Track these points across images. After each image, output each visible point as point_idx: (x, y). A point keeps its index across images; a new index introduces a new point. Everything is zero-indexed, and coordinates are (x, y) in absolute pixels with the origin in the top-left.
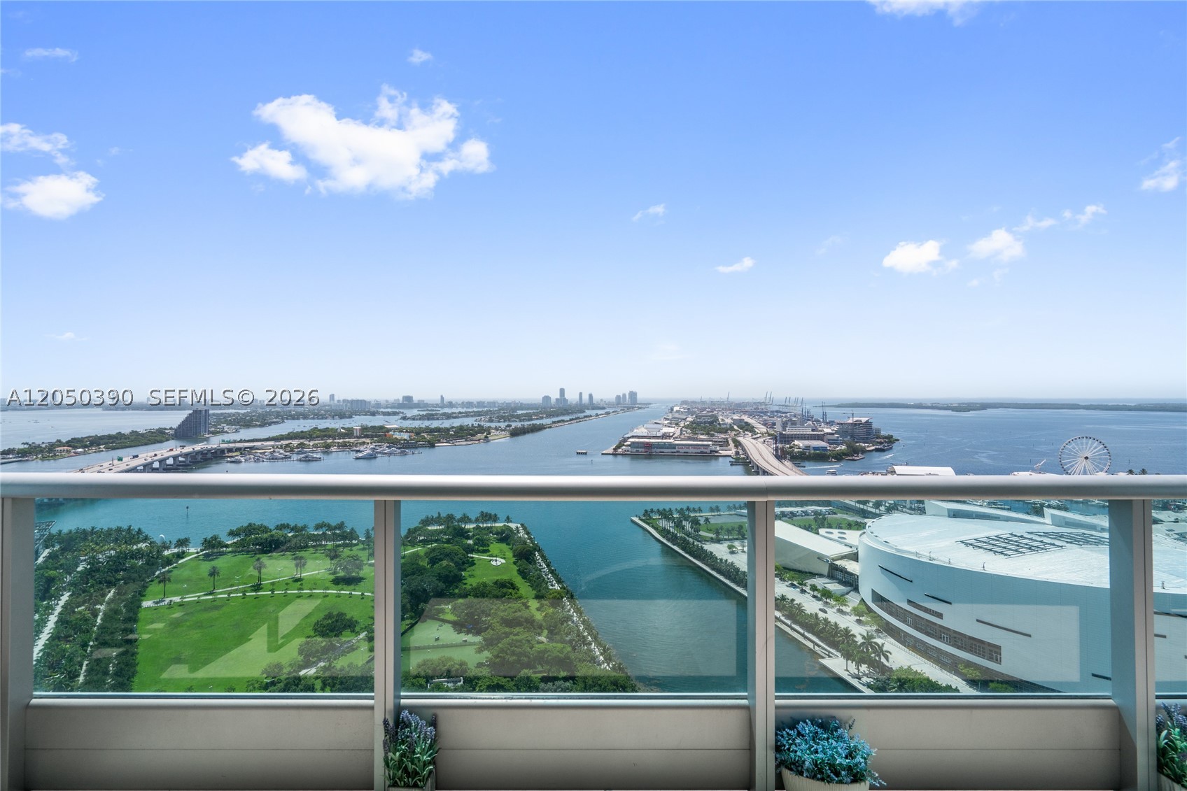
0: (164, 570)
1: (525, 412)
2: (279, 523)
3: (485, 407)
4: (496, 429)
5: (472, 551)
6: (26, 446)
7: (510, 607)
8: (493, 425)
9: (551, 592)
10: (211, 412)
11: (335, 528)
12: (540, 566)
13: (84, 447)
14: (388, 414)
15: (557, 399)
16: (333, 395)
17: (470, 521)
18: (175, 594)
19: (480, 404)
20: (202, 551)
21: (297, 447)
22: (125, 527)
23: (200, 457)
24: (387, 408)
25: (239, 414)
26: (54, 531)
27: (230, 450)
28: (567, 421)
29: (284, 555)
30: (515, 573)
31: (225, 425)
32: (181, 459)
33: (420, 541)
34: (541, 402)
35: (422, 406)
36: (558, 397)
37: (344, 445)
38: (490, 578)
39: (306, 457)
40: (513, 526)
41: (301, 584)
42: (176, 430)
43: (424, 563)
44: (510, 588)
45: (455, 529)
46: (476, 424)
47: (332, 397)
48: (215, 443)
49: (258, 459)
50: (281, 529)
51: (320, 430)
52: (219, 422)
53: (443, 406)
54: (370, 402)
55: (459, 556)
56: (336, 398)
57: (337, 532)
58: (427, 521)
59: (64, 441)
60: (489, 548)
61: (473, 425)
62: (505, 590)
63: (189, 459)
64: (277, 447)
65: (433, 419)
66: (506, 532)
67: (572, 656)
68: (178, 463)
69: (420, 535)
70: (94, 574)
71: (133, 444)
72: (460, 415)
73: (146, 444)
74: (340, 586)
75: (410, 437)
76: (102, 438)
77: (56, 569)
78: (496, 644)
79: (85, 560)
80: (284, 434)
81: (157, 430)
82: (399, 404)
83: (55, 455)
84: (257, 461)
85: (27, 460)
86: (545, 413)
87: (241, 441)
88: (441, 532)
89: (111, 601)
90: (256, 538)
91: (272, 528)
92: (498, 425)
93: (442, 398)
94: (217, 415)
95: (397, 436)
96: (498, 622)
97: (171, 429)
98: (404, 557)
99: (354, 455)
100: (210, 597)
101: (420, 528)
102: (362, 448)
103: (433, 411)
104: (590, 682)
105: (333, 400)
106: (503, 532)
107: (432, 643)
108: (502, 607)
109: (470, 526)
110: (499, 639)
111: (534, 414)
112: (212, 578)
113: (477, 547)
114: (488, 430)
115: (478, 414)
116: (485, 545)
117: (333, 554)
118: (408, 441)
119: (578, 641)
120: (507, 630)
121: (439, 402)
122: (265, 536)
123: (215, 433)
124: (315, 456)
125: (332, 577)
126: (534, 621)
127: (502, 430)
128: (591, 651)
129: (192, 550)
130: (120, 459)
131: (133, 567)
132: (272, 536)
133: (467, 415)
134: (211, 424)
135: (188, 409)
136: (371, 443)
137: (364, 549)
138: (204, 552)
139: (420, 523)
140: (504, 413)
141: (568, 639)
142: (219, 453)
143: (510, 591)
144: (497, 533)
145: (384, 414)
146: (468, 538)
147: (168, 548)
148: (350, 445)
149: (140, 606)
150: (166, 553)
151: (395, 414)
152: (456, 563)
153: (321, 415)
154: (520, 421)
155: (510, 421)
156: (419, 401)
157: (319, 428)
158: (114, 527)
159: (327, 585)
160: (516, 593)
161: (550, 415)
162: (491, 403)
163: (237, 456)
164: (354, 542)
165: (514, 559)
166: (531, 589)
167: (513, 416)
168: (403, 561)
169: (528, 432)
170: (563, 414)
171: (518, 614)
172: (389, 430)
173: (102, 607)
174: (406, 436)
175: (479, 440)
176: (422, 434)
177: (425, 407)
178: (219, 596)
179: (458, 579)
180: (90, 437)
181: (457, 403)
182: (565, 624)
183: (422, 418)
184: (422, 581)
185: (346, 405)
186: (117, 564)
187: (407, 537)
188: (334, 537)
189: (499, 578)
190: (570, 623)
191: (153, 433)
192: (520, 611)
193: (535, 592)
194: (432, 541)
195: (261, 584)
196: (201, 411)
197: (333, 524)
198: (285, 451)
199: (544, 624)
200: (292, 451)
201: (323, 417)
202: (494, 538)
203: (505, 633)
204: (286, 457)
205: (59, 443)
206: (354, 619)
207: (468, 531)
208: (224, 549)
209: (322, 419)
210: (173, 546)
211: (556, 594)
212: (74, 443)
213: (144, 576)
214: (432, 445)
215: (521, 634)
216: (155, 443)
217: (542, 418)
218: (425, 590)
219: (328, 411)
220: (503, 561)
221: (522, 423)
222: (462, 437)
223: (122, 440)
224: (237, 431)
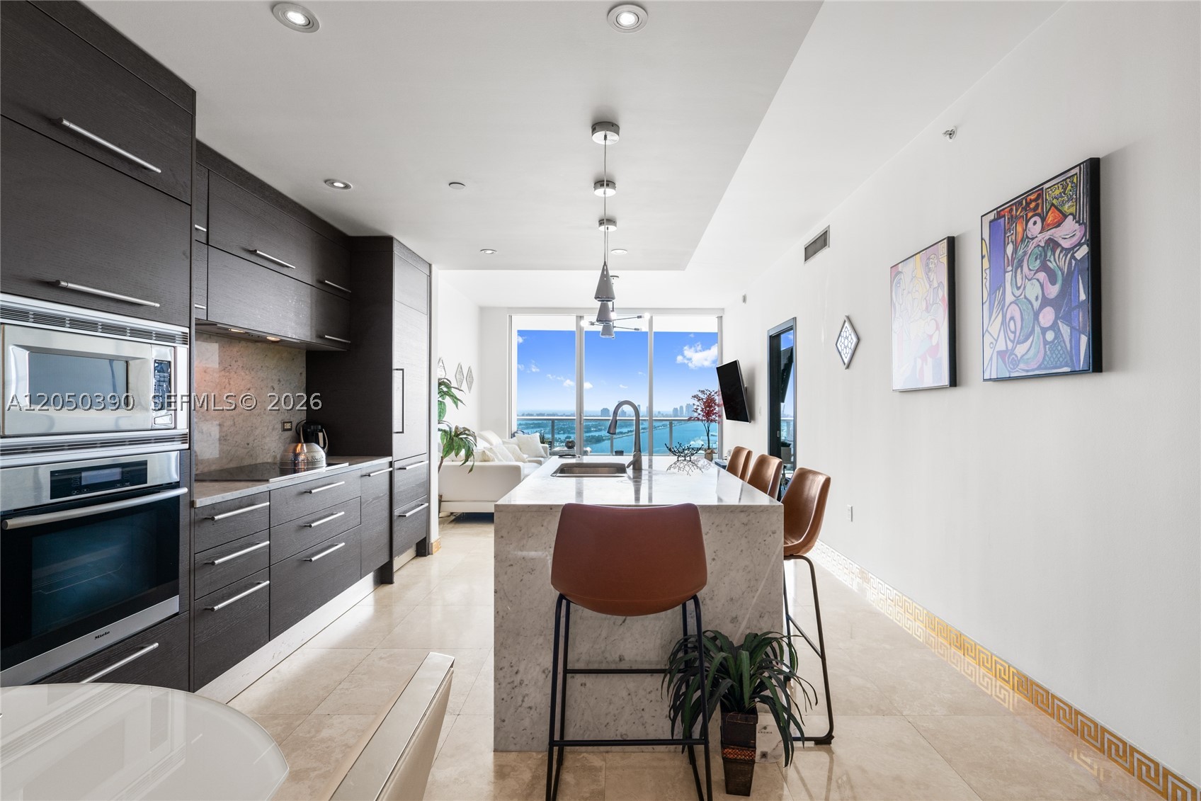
28: (625, 433)
111: (593, 426)
140: (564, 425)
155: (569, 432)
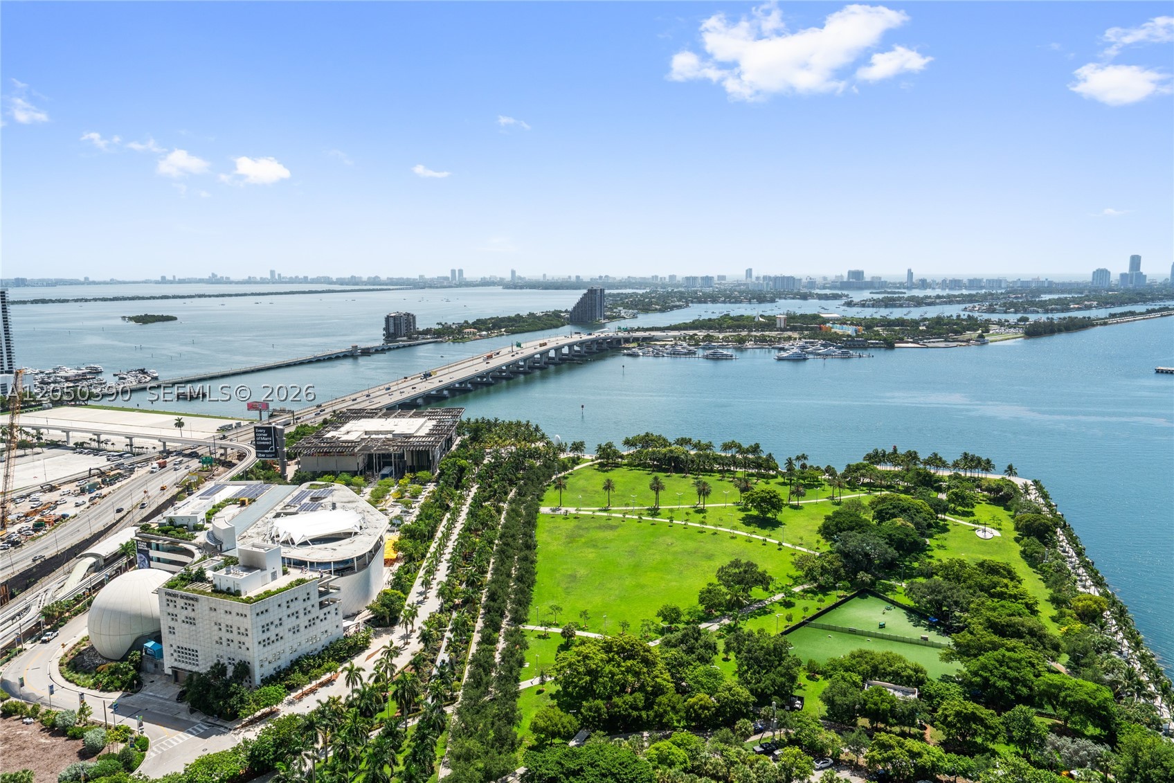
0: (560, 475)
1: (1056, 296)
2: (679, 437)
3: (982, 288)
4: (1000, 324)
5: (945, 510)
6: (440, 327)
7: (1003, 606)
8: (995, 317)
9: (1080, 596)
10: (607, 292)
11: (747, 451)
12: (1064, 551)
13: (488, 329)
14: (826, 297)
15: (1123, 276)
16: (751, 270)
17: (944, 465)
18: (572, 505)
19: (974, 283)
20: (597, 459)
21: (703, 340)
22: (524, 422)
23: (595, 347)
24: (824, 288)
25: (636, 294)
26: (464, 419)
27: (627, 340)
29: (684, 477)
30: (1018, 556)
31: (621, 308)
32: (576, 348)
33: (863, 484)
34: (1090, 280)
35: (877, 285)
36: (1126, 270)
37: (763, 340)
38: (974, 556)
39: (714, 354)
40: (1019, 481)
41: (704, 517)
42: (571, 313)
43: (868, 516)
44: (1005, 577)
45: (919, 474)
46: (964, 315)
47: (749, 272)
48: (610, 330)
49: (657, 353)
50: (681, 445)
51: (732, 318)
52: (615, 305)
53: (911, 286)
54: (800, 280)
55: (923, 515)
56: (754, 274)
57: (750, 456)
58: (876, 458)
59: (470, 322)
60: (974, 510)
61: (958, 316)
62: (996, 578)
63: (585, 349)
64: (680, 339)
65: (894, 306)
66: (1005, 490)
67: (1114, 708)
68: (573, 353)
69: (863, 475)
70: (497, 469)
71: (530, 328)
72: (938, 301)
73: (542, 329)
74: (751, 528)
75: (856, 331)
76: (503, 320)
77: (467, 458)
78: (975, 656)
79: (490, 453)
80: (688, 321)
81: (553, 313)
82: (842, 283)
83: (463, 337)
84: (657, 355)
85: (442, 342)
86: (1095, 298)
87: (638, 330)
88: (896, 475)
89: (512, 501)
90: (654, 453)
91: (671, 440)
92: (1003, 317)
93: (910, 274)
94: (613, 295)
95: (838, 329)
96: (980, 624)
97: (566, 311)
98: (839, 504)
99: (775, 354)
100: (605, 514)
101: (864, 466)
102: (787, 345)
103: (895, 293)
104: (1147, 758)
105: (751, 276)
106: (998, 489)
107: (874, 629)
108: (989, 603)
109: (944, 473)
110: (981, 649)
112: (607, 492)
113: (953, 505)
114: (986, 326)
115: (970, 299)
116: (967, 505)
117: (743, 485)
118: (853, 338)
119: (1128, 686)
120: (996, 638)
121: (905, 280)
122: (664, 450)
123: (611, 318)
124: (725, 352)
125: (742, 515)
126: (1045, 636)
127: (1010, 326)
128: (1154, 709)
129: (587, 457)
130: (519, 345)
131: (531, 467)
132: (671, 451)
133: (950, 300)
134: (606, 307)
135: (584, 288)
136: (800, 339)
137: (784, 484)
138: (599, 461)
139: (865, 459)
141: (1108, 678)
142: (615, 343)
143: (1005, 581)
144: (989, 490)
145: (820, 297)
146: (939, 489)
147: (563, 451)
148: (771, 341)
149: (537, 511)
150: (562, 456)
151: (836, 297)
152: (917, 525)
153: (734, 298)
154: (1046, 311)
156: (873, 277)
157: (731, 315)
158: (514, 420)
159: (735, 524)
160: (1016, 587)
161: (1104, 303)
162: (993, 281)
163: (634, 348)
164: (771, 472)
165: (1016, 534)
166: (1043, 585)
167: (1033, 304)
168: (837, 508)
169: (1060, 331)
170: (1133, 301)
171: (1017, 619)
172: (826, 321)
173: (506, 506)
174: (850, 330)
175: (968, 341)
176: (876, 329)
177: (882, 287)
178: (613, 515)
179: (917, 548)
180: (492, 318)
181: (934, 281)
182: (1104, 654)
183: (876, 304)
184: (863, 541)
185: (767, 284)
186: (518, 461)
187: (844, 476)
188: (746, 464)
189: (987, 558)
190: (1113, 653)
191: (549, 316)
192: (1020, 615)
193: (1051, 591)
194: (882, 487)
195: (658, 509)
196: (596, 290)
197: (745, 446)
198: (689, 345)
199: (1064, 645)
200: (697, 345)
201: (737, 301)
202: (983, 496)
203: (992, 643)
204: (690, 353)
205: (466, 324)
206: (767, 575)
207: (940, 480)
208: (620, 460)
209: (736, 302)
210: (568, 449)
211: (1090, 603)
212: (480, 325)
213: (541, 478)
214: (889, 345)
215: (1023, 650)
216: (551, 328)
217: (1089, 308)
218: (867, 555)
219: (743, 292)
220: (997, 533)
221: (1050, 315)
222: (939, 336)
223: (521, 324)
224: (634, 317)
